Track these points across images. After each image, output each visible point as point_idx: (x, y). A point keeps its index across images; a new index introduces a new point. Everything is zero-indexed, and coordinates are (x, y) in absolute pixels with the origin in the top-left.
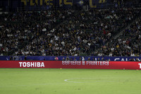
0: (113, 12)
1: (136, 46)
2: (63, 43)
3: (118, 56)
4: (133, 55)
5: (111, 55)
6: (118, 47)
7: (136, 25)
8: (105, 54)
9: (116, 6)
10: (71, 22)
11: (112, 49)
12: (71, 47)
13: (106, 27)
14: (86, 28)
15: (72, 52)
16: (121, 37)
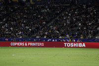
0: (47, 7)
1: (63, 31)
2: (12, 29)
3: (50, 38)
4: (61, 37)
5: (45, 37)
6: (50, 31)
7: (63, 17)
8: (41, 36)
9: (49, 3)
10: (17, 14)
11: (46, 33)
12: (17, 32)
13: (42, 17)
14: (28, 18)
15: (18, 35)
16: (52, 25)
